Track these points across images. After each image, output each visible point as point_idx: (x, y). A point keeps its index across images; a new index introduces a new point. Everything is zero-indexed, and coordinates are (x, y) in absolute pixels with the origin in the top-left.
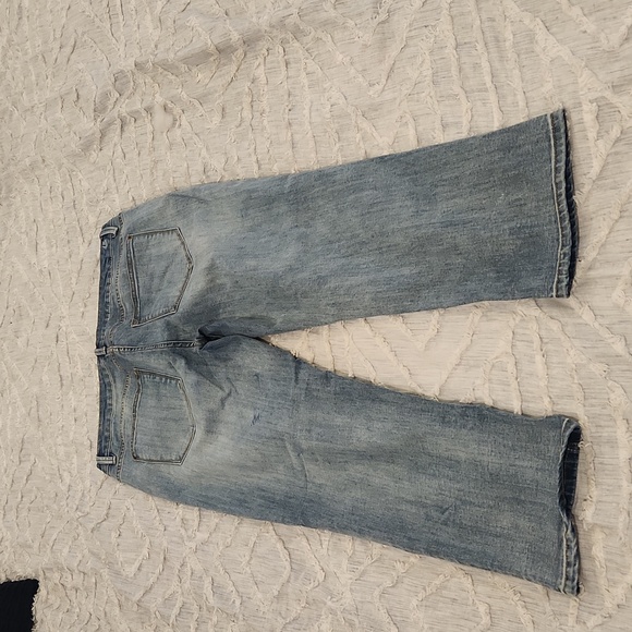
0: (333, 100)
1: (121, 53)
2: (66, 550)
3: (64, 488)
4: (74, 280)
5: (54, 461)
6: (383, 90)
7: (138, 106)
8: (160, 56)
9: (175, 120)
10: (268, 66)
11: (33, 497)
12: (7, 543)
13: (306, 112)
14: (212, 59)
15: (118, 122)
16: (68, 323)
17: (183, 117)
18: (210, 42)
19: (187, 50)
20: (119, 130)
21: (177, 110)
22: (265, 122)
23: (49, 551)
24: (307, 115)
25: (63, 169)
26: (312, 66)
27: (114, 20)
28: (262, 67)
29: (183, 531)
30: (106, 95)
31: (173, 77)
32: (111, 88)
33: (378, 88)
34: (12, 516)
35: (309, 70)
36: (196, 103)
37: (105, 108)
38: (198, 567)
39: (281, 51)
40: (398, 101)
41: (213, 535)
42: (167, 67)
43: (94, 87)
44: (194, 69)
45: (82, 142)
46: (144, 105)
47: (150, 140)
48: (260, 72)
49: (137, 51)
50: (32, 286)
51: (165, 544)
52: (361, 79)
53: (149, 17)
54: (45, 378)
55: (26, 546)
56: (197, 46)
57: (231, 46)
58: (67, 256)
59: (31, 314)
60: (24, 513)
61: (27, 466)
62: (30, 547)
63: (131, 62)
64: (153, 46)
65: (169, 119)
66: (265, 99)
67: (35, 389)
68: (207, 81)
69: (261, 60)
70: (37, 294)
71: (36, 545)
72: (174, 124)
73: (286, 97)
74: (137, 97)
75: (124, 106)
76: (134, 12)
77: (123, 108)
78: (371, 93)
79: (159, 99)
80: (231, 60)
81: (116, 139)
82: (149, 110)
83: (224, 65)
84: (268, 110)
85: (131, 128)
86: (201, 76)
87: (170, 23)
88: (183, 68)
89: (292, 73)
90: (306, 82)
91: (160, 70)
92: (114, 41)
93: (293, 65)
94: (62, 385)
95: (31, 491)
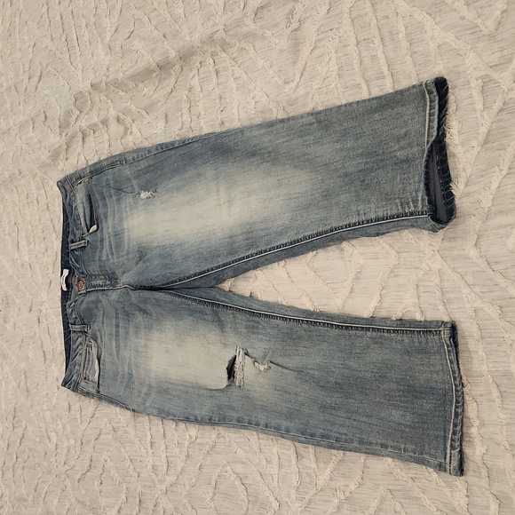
0: (256, 99)
1: (80, 77)
2: (56, 501)
3: (52, 447)
4: (51, 270)
5: (42, 424)
6: (297, 87)
7: (95, 120)
8: (111, 77)
9: (126, 129)
10: (202, 76)
11: (26, 457)
12: (6, 499)
13: (235, 111)
14: (154, 75)
15: (80, 135)
16: (47, 306)
17: (134, 126)
18: (151, 61)
19: (133, 69)
20: (81, 142)
21: (128, 120)
22: (202, 124)
23: (41, 503)
24: (236, 113)
25: (37, 178)
26: (238, 72)
27: (72, 52)
28: (196, 77)
29: (154, 476)
30: (69, 114)
31: (123, 93)
32: (72, 107)
33: (292, 85)
34: (9, 475)
35: (236, 75)
36: (144, 113)
37: (68, 125)
38: (169, 507)
39: (212, 62)
40: (311, 95)
41: (181, 477)
42: (118, 85)
43: (58, 108)
44: (141, 85)
45: (50, 154)
46: (101, 118)
47: (107, 147)
48: (195, 82)
49: (92, 75)
50: (16, 278)
51: (139, 488)
52: (277, 79)
53: (100, 46)
54: (31, 354)
55: (22, 500)
56: (141, 65)
57: (170, 63)
58: (43, 250)
59: (17, 301)
60: (19, 472)
61: (20, 431)
62: (25, 500)
63: (87, 84)
64: (105, 69)
65: (121, 129)
66: (200, 104)
67: (23, 365)
68: (151, 93)
69: (195, 71)
70: (21, 284)
71: (30, 498)
72: (125, 133)
73: (218, 101)
74: (95, 113)
75: (84, 121)
76: (88, 44)
77: (84, 123)
78: (287, 90)
79: (113, 113)
80: (171, 74)
81: (79, 149)
82: (105, 122)
83: (165, 79)
84: (203, 113)
85: (91, 138)
86: (147, 89)
87: (118, 49)
88: (131, 84)
89: (222, 80)
90: (234, 86)
91: (112, 88)
92: (73, 68)
93: (222, 73)
94: (45, 360)
95: (24, 452)
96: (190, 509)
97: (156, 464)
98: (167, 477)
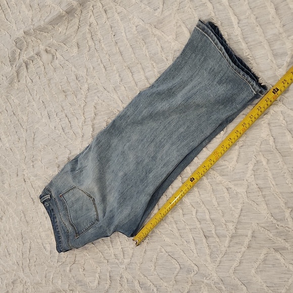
0: (136, 24)
1: (14, 28)
2: (60, 282)
3: (48, 253)
4: (24, 151)
5: (39, 241)
6: (162, 11)
7: (32, 54)
8: (36, 25)
9: (53, 56)
10: (96, 15)
11: (35, 259)
12: (29, 284)
13: (123, 34)
14: (64, 18)
15: (24, 64)
16: (27, 172)
17: (57, 53)
18: (62, 11)
19: (50, 18)
20: (26, 69)
21: (53, 51)
22: (103, 45)
23: (51, 284)
24: (124, 35)
25: (4, 96)
26: (120, 9)
27: (6, 12)
28: (93, 17)
29: (117, 260)
30: (14, 52)
31: (46, 34)
32: (15, 48)
33: (159, 10)
34: (27, 270)
35: (118, 11)
36: (62, 44)
37: (15, 59)
39: (101, 5)
40: (173, 15)
41: (133, 259)
42: (42, 29)
43: (6, 50)
44: (56, 27)
45: (8, 80)
46: (35, 52)
47: (43, 70)
48: (92, 20)
49: (23, 25)
50: (4, 158)
51: (110, 269)
52: (148, 9)
53: (23, 6)
54: (24, 201)
55: (38, 283)
56: (55, 14)
57: (74, 9)
58: (17, 140)
59: (8, 171)
60: (33, 268)
61: (28, 245)
62: (41, 283)
63: (22, 32)
64: (30, 20)
65: (50, 56)
66: (99, 33)
67: (21, 208)
68: (65, 31)
69: (91, 13)
70: (7, 161)
71: (44, 282)
72: (53, 58)
73: (110, 29)
74: (30, 49)
75: (24, 55)
76: (15, 6)
77: (24, 57)
78: (156, 14)
79: (42, 47)
80: (75, 17)
81: (25, 74)
82: (38, 54)
83: (71, 20)
84: (102, 39)
85: (31, 66)
86: (61, 29)
87: (36, 6)
88: (50, 27)
89: (110, 15)
90: (118, 18)
91: (38, 32)
92: (9, 23)
93: (109, 11)
94: (34, 203)
95: (33, 257)
96: (143, 277)
97: (116, 253)
98: (124, 260)
